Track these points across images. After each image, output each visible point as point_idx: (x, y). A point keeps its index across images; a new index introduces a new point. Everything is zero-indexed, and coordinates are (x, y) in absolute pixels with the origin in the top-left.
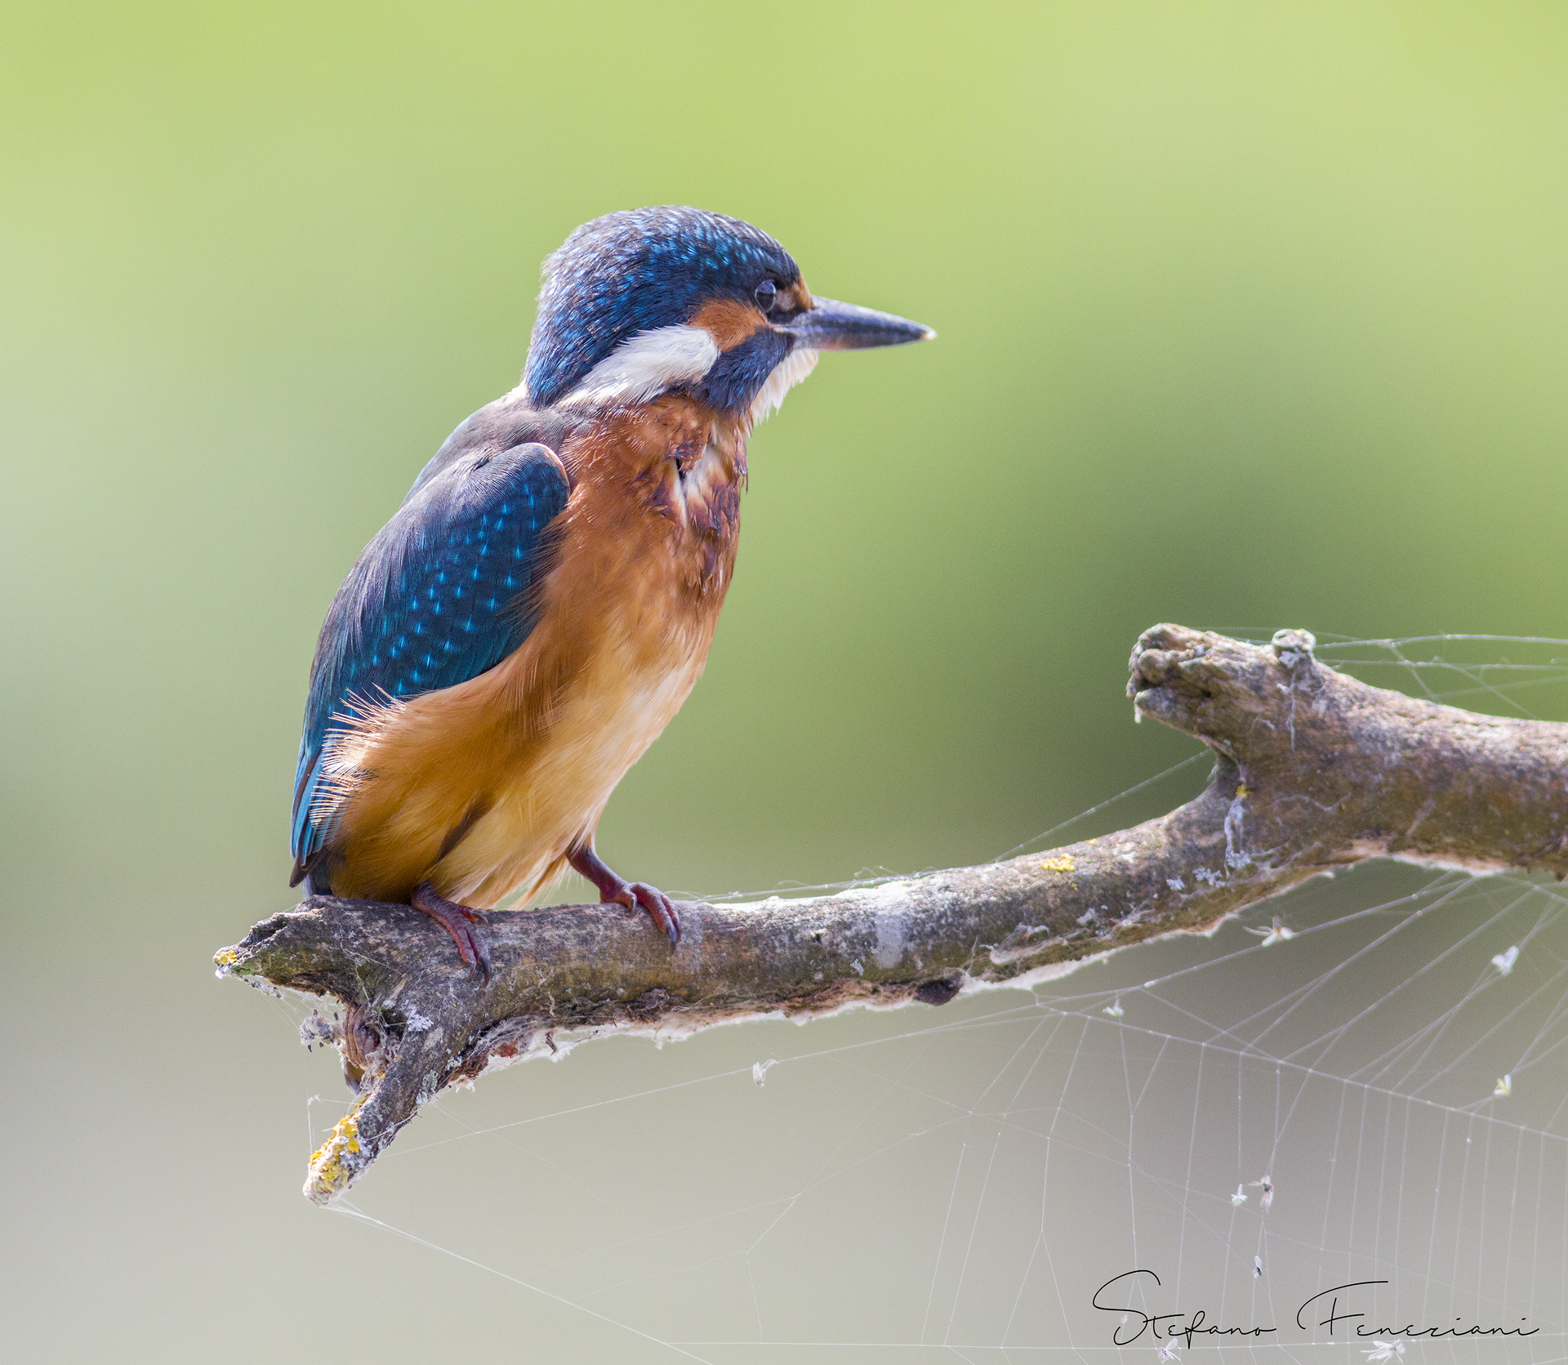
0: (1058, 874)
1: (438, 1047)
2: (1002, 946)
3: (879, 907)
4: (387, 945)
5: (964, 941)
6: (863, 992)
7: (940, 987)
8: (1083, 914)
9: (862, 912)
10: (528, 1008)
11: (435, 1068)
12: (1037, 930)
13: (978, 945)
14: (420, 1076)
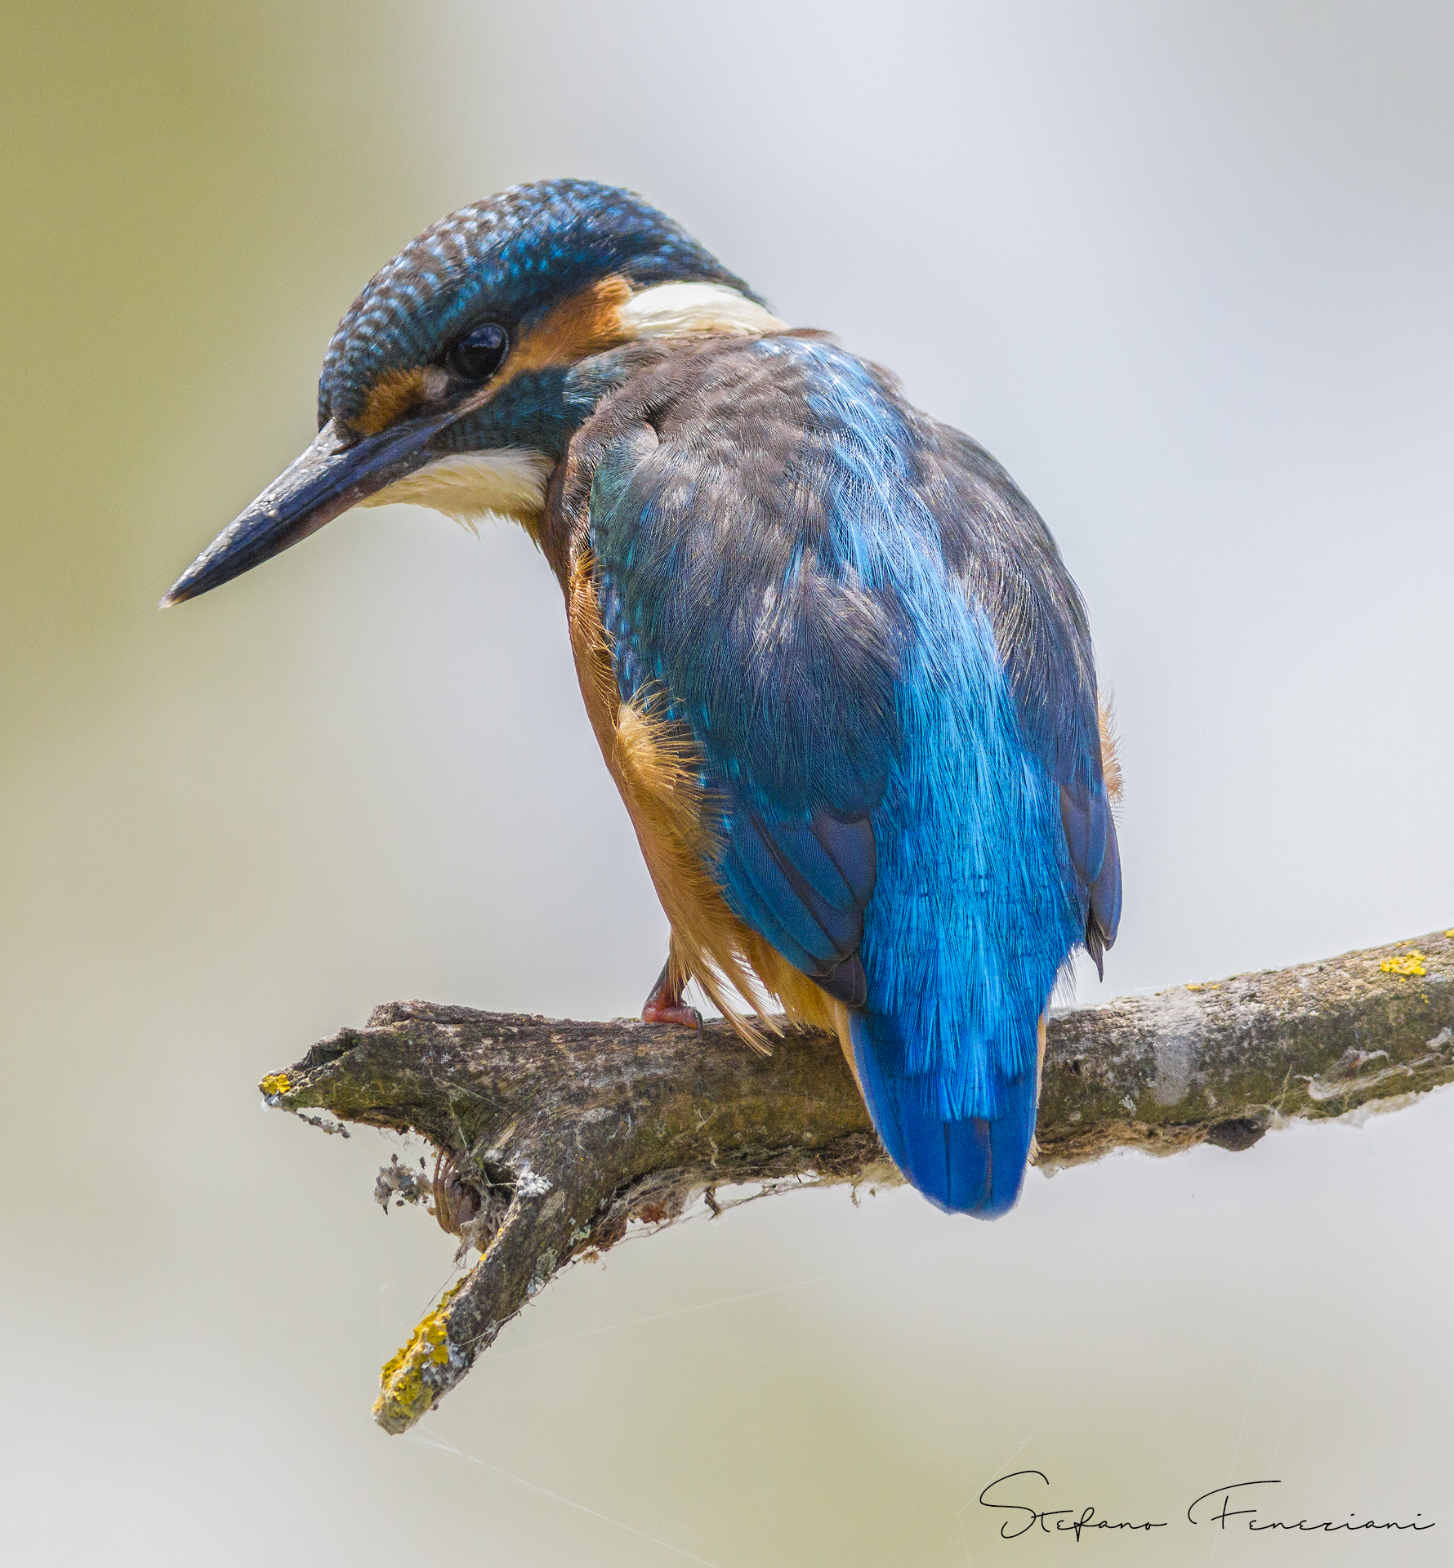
0: (1402, 980)
1: (559, 1216)
2: (1326, 1075)
3: (1159, 1024)
4: (492, 1074)
5: (1273, 1070)
6: (1134, 1136)
7: (1240, 1129)
8: (1436, 1036)
9: (1136, 1031)
10: (681, 1158)
11: (554, 1245)
12: (1372, 1056)
13: (1291, 1076)
14: (533, 1256)
